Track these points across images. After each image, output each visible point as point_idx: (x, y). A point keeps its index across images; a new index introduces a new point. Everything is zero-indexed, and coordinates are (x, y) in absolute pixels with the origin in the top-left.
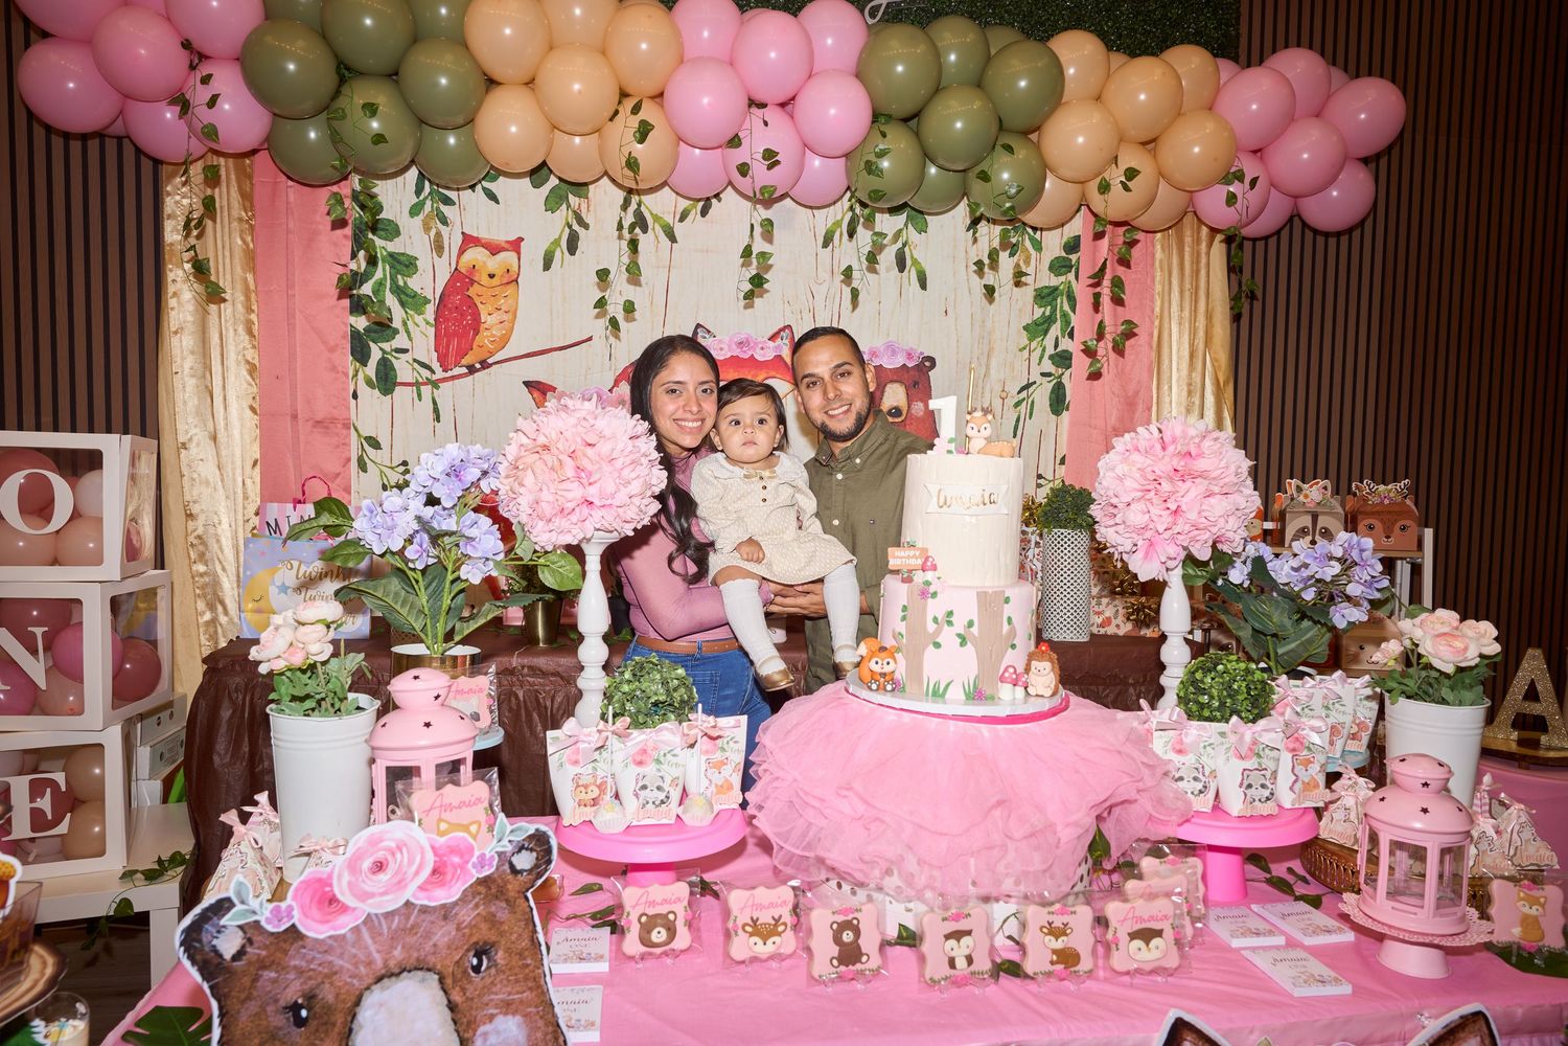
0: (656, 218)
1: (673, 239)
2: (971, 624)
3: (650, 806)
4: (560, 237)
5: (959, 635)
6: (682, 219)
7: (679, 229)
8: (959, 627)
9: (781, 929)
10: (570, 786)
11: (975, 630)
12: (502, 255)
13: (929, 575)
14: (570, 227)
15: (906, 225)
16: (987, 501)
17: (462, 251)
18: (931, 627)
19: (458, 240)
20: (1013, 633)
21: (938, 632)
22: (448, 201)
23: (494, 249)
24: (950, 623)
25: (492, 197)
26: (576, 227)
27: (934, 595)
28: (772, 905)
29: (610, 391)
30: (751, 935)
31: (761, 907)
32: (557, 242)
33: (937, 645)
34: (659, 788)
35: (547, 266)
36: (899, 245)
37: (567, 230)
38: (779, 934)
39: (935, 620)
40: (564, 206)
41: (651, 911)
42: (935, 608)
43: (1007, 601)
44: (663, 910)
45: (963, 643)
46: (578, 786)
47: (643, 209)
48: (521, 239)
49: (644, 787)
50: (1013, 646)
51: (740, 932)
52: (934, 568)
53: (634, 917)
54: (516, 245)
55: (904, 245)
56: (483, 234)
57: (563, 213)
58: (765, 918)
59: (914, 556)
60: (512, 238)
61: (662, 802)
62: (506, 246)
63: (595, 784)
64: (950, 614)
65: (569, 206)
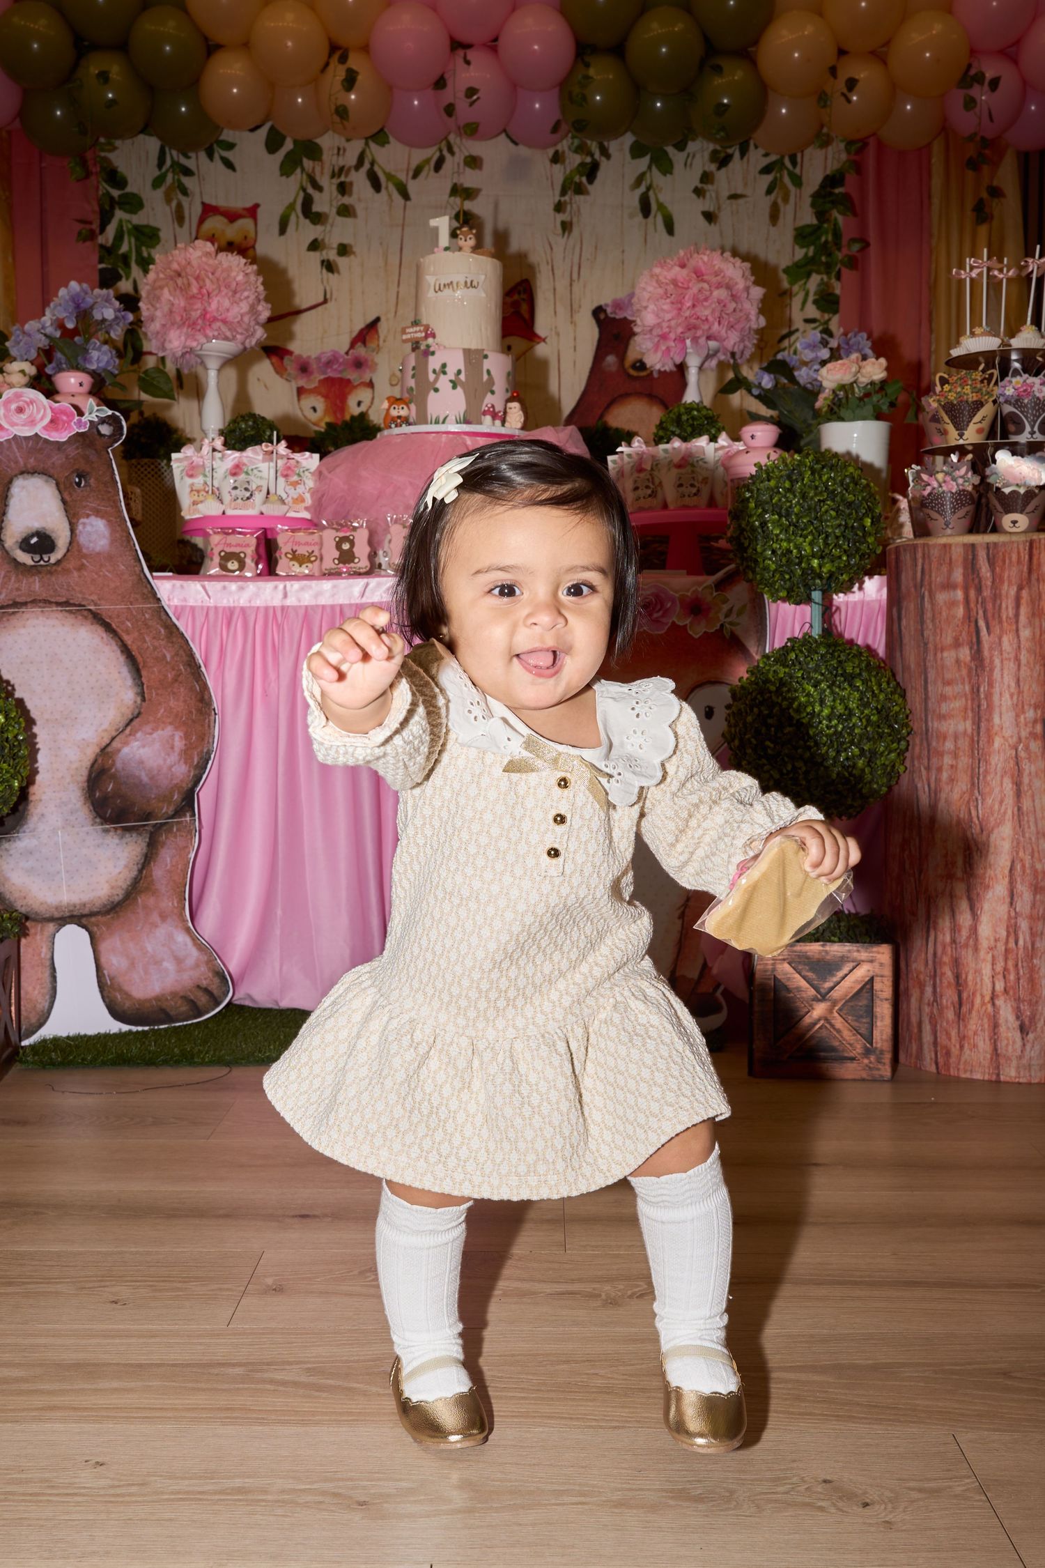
0: (390, 177)
1: (406, 196)
2: (459, 372)
3: (239, 501)
4: (295, 201)
5: (451, 381)
6: (416, 174)
7: (412, 187)
8: (451, 375)
9: (313, 559)
10: (188, 490)
11: (462, 377)
12: (241, 222)
13: (430, 341)
14: (304, 190)
15: (650, 167)
16: (469, 284)
17: (202, 221)
18: (432, 377)
19: (198, 210)
20: (491, 381)
21: (436, 380)
22: (188, 172)
23: (232, 216)
24: (445, 373)
25: (229, 165)
26: (310, 190)
27: (433, 353)
28: (307, 544)
29: (347, 353)
30: (291, 559)
31: (299, 544)
32: (291, 207)
33: (436, 390)
34: (246, 489)
35: (283, 230)
36: (643, 189)
37: (302, 194)
38: (312, 562)
39: (434, 371)
40: (299, 171)
41: (228, 550)
42: (434, 363)
43: (486, 357)
44: (237, 550)
45: (454, 387)
46: (192, 490)
47: (376, 168)
48: (256, 206)
49: (235, 488)
50: (493, 392)
51: (283, 556)
52: (433, 336)
53: (216, 551)
54: (252, 212)
55: (648, 189)
56: (221, 202)
57: (297, 177)
58: (302, 550)
59: (420, 331)
60: (249, 204)
61: (248, 498)
62: (245, 213)
63: (204, 490)
64: (444, 366)
65: (303, 170)
